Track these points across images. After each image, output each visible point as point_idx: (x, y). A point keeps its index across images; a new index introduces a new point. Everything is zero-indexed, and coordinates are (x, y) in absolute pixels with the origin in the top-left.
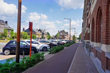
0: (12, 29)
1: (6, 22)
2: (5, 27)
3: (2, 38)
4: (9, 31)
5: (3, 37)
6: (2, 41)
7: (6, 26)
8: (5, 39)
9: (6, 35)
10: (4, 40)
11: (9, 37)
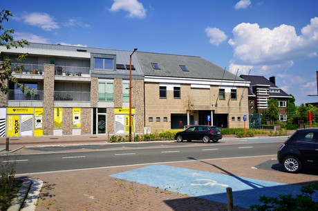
0: (291, 95)
1: (272, 80)
2: (271, 94)
3: (266, 123)
4: (281, 103)
5: (268, 122)
6: (268, 131)
7: (272, 90)
8: (275, 127)
9: (276, 114)
10: (272, 128)
11: (282, 119)
